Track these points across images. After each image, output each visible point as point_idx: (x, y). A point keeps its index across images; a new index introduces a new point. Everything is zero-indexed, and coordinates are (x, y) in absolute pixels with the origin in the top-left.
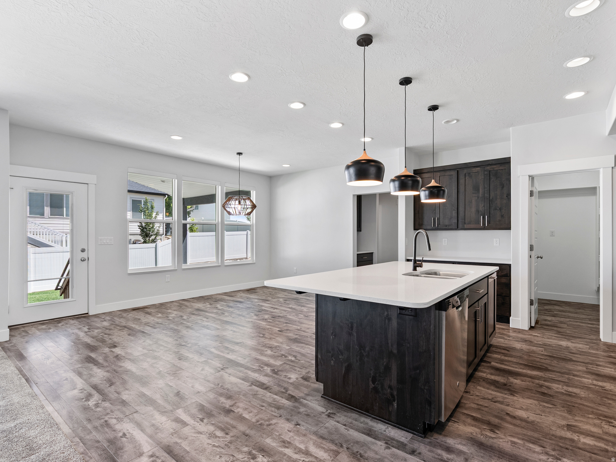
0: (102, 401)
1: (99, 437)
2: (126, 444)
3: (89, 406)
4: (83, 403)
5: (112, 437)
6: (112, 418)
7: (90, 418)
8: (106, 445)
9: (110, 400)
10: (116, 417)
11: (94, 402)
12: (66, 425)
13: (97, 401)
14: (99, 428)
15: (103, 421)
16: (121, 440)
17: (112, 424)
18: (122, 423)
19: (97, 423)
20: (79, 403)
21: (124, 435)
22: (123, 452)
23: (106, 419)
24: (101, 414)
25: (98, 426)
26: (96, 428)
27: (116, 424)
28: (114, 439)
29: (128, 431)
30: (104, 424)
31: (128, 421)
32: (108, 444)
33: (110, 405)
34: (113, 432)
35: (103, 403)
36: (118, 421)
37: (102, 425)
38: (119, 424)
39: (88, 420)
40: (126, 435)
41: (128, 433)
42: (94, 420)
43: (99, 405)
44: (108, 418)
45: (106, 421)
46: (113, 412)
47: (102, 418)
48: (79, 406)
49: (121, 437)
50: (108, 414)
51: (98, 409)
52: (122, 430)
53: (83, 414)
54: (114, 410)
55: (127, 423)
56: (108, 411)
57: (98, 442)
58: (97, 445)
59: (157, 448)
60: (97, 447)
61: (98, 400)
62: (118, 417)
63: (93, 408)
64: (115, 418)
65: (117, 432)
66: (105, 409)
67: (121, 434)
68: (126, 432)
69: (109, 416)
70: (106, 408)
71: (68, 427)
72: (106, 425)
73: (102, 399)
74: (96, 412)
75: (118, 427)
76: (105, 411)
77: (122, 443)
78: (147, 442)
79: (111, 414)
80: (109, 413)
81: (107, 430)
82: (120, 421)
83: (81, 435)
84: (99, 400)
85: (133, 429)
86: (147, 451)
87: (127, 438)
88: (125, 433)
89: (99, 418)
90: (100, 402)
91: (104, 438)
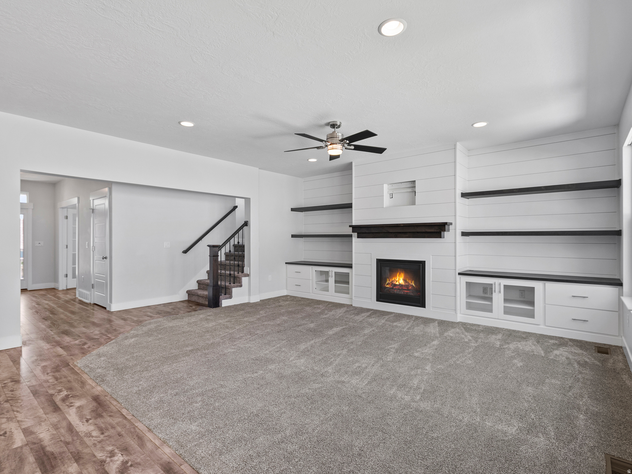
0: (105, 462)
1: (109, 420)
2: (88, 414)
3: (122, 453)
4: (129, 458)
5: (99, 420)
6: (96, 437)
7: (119, 437)
8: (104, 414)
9: (94, 462)
10: (91, 438)
11: (116, 460)
12: (142, 429)
13: (111, 461)
14: (110, 427)
15: (106, 434)
16: (92, 417)
17: (96, 431)
18: (87, 432)
19: (111, 432)
20: (135, 459)
21: (87, 421)
22: (92, 409)
23: (102, 436)
24: (107, 442)
25: (111, 429)
26: (113, 427)
27: (93, 430)
28: (97, 418)
29: (83, 423)
30: (105, 431)
31: (80, 433)
32: (103, 414)
33: (96, 454)
34: (97, 423)
35: (104, 458)
36: (90, 433)
37: (107, 429)
38: (90, 430)
39: (121, 435)
40: (86, 420)
41: (84, 422)
42: (115, 436)
43: (109, 455)
44: (100, 437)
45: (103, 434)
46: (94, 444)
47: (107, 438)
48: (134, 454)
49: (91, 419)
50: (100, 442)
51: (110, 448)
52: (88, 425)
53: (127, 442)
54: (93, 446)
55: (81, 431)
56: (99, 446)
57: (110, 416)
58: (112, 414)
59: (65, 411)
60: (112, 412)
61: (111, 463)
62: (90, 438)
63: (116, 451)
64: (93, 437)
65: (94, 423)
66: (103, 449)
67: (90, 421)
68: (86, 424)
69: (99, 439)
70: (101, 450)
71: (140, 428)
72: (103, 430)
73: (105, 466)
74: (113, 445)
75: (92, 428)
76: (103, 446)
77: (91, 415)
78: (70, 415)
79: (96, 442)
80: (98, 443)
81: (102, 425)
82: (89, 434)
83: (126, 421)
84: (109, 463)
85: (78, 426)
86: (73, 409)
87: (86, 418)
88: (86, 422)
89: (110, 437)
90: (108, 459)
91: (105, 419)
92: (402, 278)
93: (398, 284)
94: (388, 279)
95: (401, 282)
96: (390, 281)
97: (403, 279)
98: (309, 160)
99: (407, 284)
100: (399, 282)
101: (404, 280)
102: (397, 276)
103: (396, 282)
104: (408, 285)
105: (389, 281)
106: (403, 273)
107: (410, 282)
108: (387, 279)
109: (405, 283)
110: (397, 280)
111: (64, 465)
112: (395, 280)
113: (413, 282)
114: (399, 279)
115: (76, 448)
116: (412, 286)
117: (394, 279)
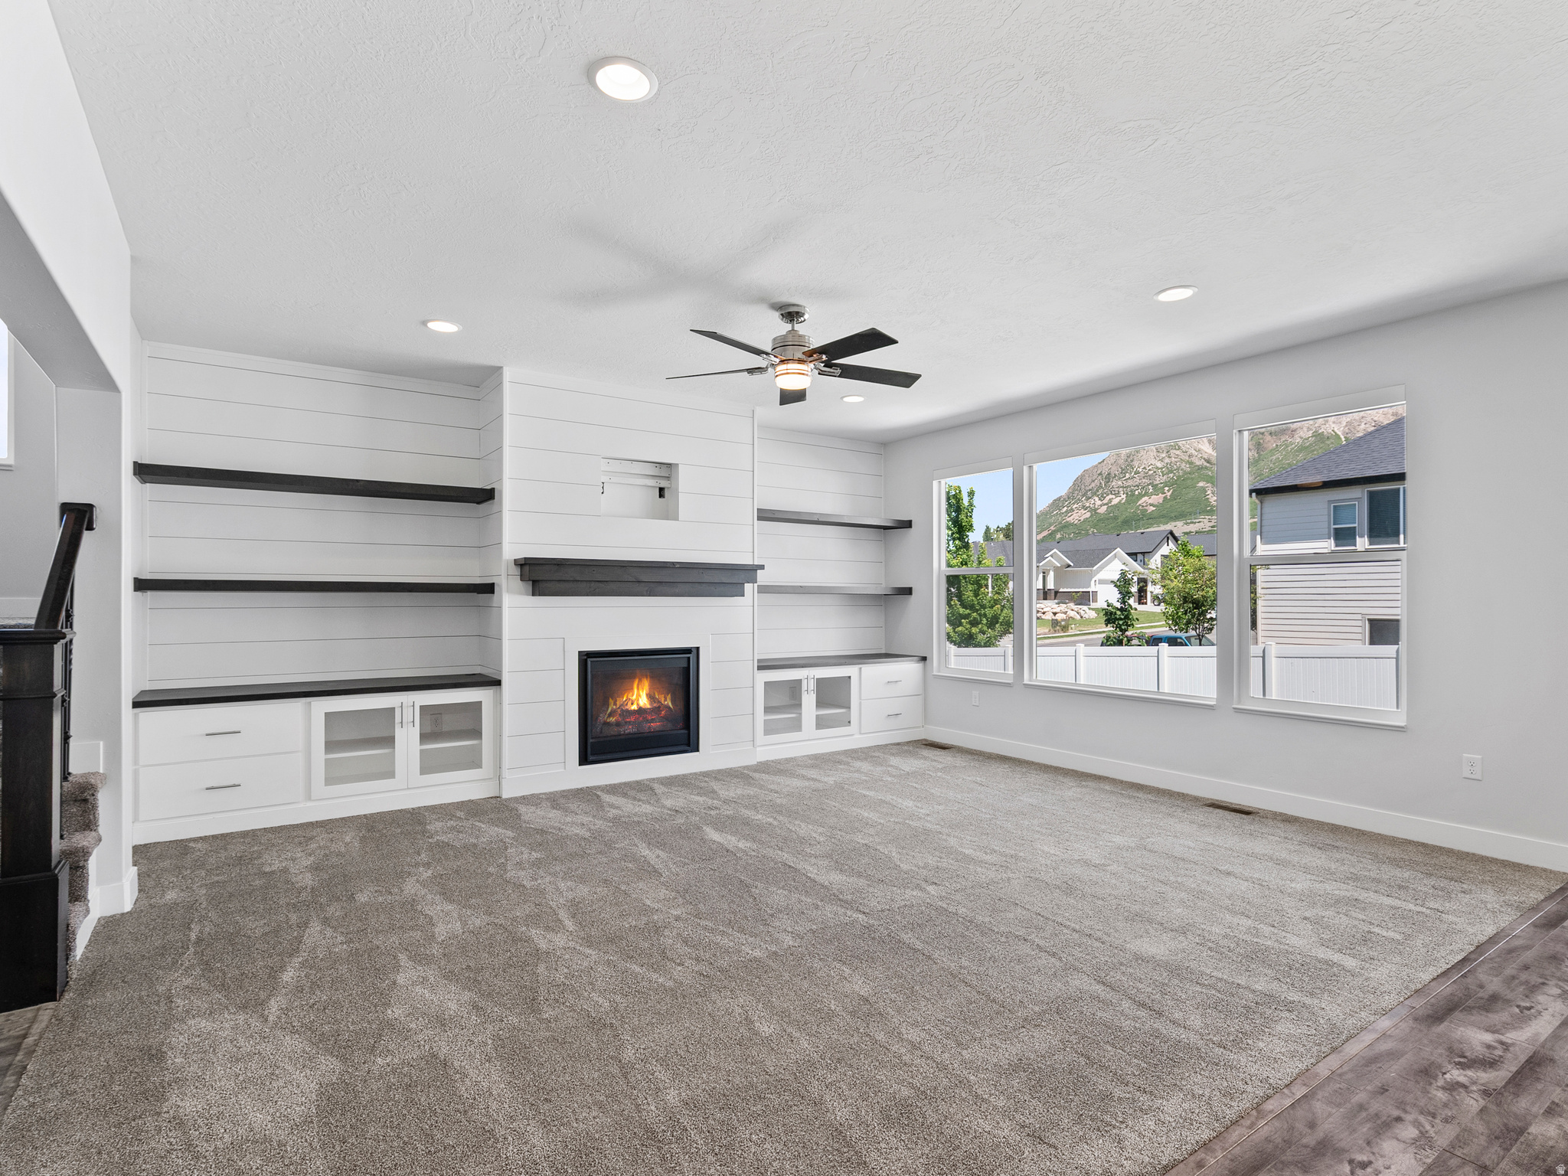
0: (1484, 1091)
1: (1330, 1124)
3: (1440, 1074)
4: (1445, 1062)
6: (1419, 1125)
9: (1499, 1105)
10: (1432, 1132)
11: (1465, 1079)
13: (1475, 1083)
14: (1365, 1114)
15: (1396, 1113)
17: (1394, 1134)
18: (1412, 1149)
19: (1379, 1106)
20: (1440, 1055)
23: (1408, 1116)
24: (1421, 1104)
25: (1372, 1110)
26: (1361, 1108)
27: (1398, 1141)
30: (1386, 1118)
33: (1475, 1109)
35: (1476, 1095)
36: (1413, 1142)
37: (1376, 1116)
39: (1383, 1089)
41: (1379, 1168)
42: (1390, 1098)
43: (1459, 1089)
44: (1415, 1119)
45: (1399, 1119)
46: (1446, 1122)
47: (1405, 1108)
50: (1432, 1115)
51: (1440, 1094)
52: (1385, 1156)
53: (1398, 1075)
54: (1456, 1122)
55: (1420, 1160)
56: (1446, 1113)
58: (1301, 1126)
60: (1295, 1128)
61: (1483, 1081)
62: (1434, 1135)
63: (1439, 1083)
64: (1423, 1131)
66: (1451, 1104)
69: (1422, 1119)
70: (1457, 1105)
72: (1386, 1122)
73: (1493, 1088)
74: (1426, 1092)
75: (1388, 1146)
76: (1440, 1106)
79: (1437, 1121)
80: (1437, 1116)
81: (1365, 1129)
82: (1418, 1143)
83: (1318, 1092)
84: (1483, 1084)
90: (1476, 1088)
92: (645, 691)
93: (636, 709)
94: (611, 700)
95: (644, 701)
96: (618, 703)
97: (647, 695)
98: (431, 325)
99: (655, 705)
100: (638, 704)
101: (650, 697)
102: (633, 689)
103: (632, 704)
104: (659, 707)
105: (615, 704)
106: (647, 678)
107: (663, 699)
108: (608, 701)
109: (651, 704)
110: (634, 697)
111: (1552, 1147)
112: (628, 699)
113: (669, 697)
114: (639, 695)
115: (1486, 1148)
116: (667, 707)
117: (627, 697)
